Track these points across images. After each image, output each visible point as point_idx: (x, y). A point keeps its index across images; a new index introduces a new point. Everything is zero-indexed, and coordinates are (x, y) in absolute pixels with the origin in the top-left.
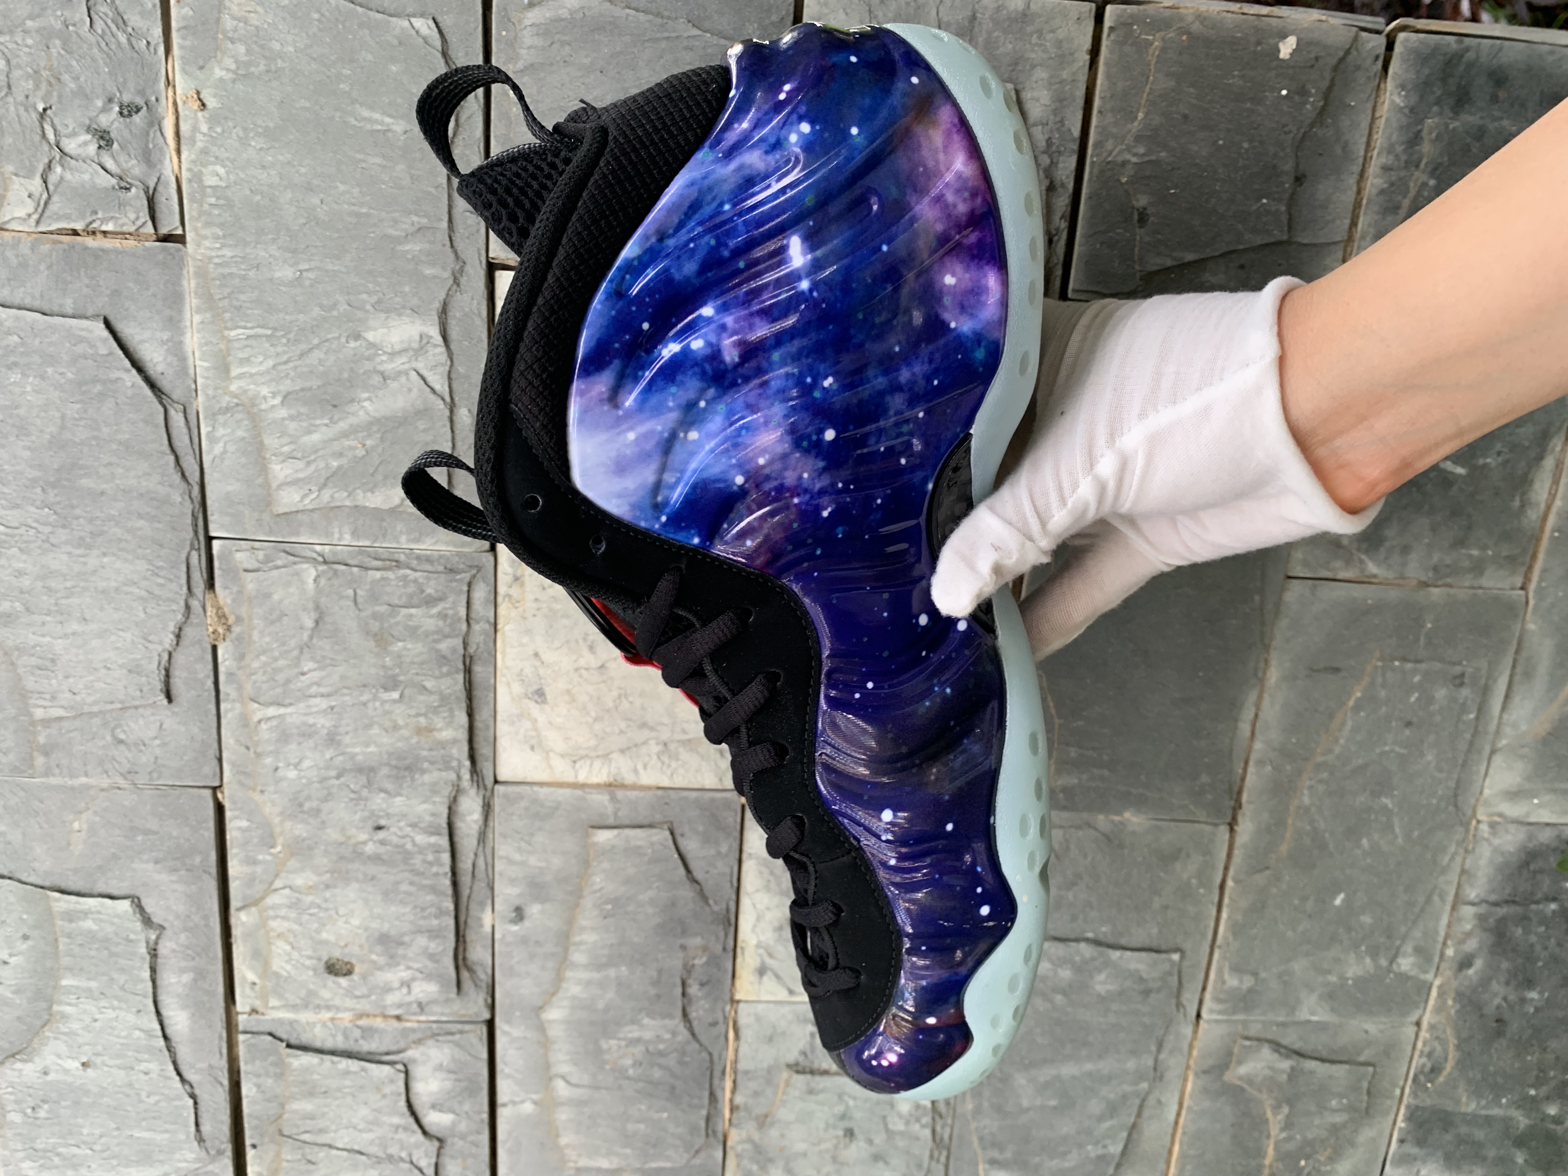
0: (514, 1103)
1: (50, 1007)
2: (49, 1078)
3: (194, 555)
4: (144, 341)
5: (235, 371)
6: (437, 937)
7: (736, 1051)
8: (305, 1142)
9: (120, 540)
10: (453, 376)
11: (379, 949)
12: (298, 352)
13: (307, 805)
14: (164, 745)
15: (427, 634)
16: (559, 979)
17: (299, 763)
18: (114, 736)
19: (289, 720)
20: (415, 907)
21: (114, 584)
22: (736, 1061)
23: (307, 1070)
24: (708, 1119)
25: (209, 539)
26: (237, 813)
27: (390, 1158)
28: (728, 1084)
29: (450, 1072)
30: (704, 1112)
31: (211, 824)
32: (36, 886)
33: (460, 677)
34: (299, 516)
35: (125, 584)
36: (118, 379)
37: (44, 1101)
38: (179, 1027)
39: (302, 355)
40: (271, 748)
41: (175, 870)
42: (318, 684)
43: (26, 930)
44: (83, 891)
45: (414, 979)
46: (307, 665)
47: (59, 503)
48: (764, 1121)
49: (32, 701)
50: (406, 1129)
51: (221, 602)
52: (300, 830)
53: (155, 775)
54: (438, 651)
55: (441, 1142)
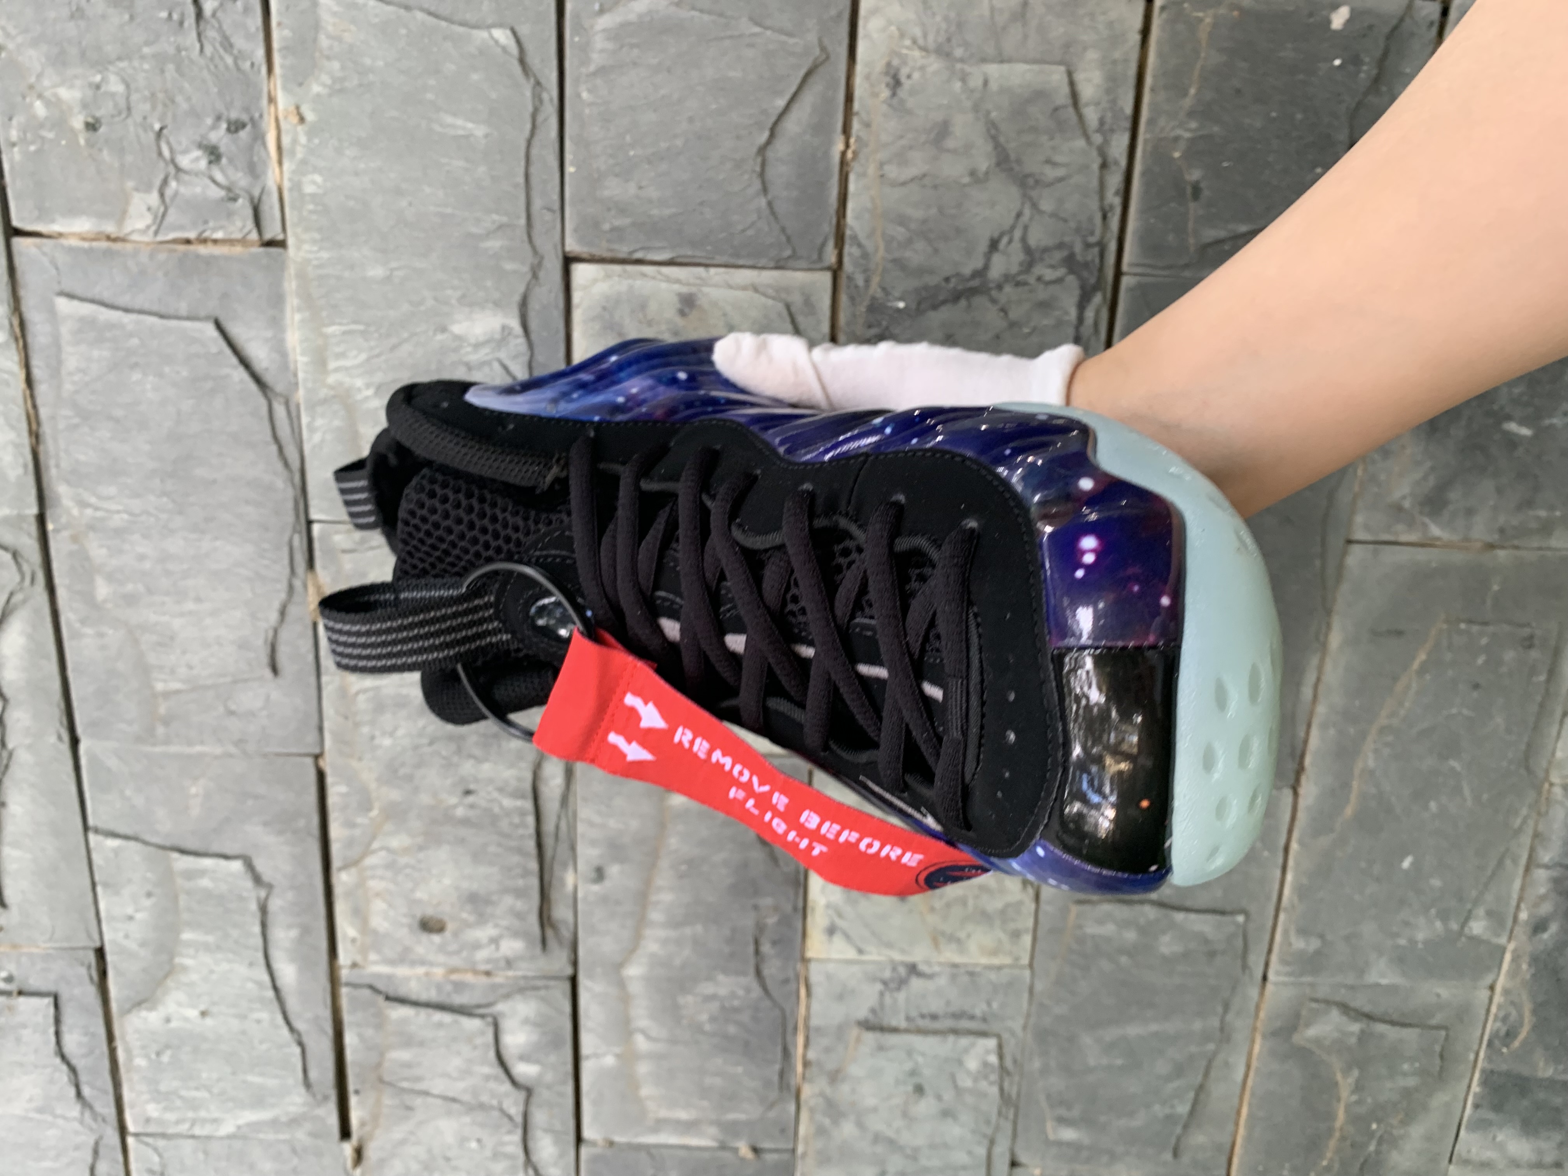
0: (596, 1056)
1: (172, 960)
2: (171, 1025)
3: (296, 538)
4: (249, 340)
5: (332, 365)
6: (523, 896)
7: (808, 1007)
8: (403, 1090)
9: (230, 525)
10: (532, 364)
11: (468, 907)
12: (389, 346)
13: (401, 772)
14: (271, 715)
16: (637, 938)
17: (393, 732)
18: (226, 708)
19: (384, 691)
20: (503, 868)
21: (225, 566)
22: (807, 1018)
23: (404, 1021)
24: (782, 1074)
25: (309, 523)
26: (337, 779)
27: (482, 1107)
28: (800, 1040)
29: (536, 1025)
30: (777, 1067)
31: (313, 789)
32: (158, 846)
35: (234, 566)
36: (227, 375)
37: (167, 1046)
38: (288, 979)
39: (394, 348)
40: (368, 718)
41: (283, 833)
43: (149, 888)
44: (202, 851)
45: (501, 936)
47: (176, 491)
48: (835, 1077)
49: (154, 675)
50: (496, 1078)
51: (321, 581)
52: (395, 795)
53: (263, 744)
55: (529, 1092)
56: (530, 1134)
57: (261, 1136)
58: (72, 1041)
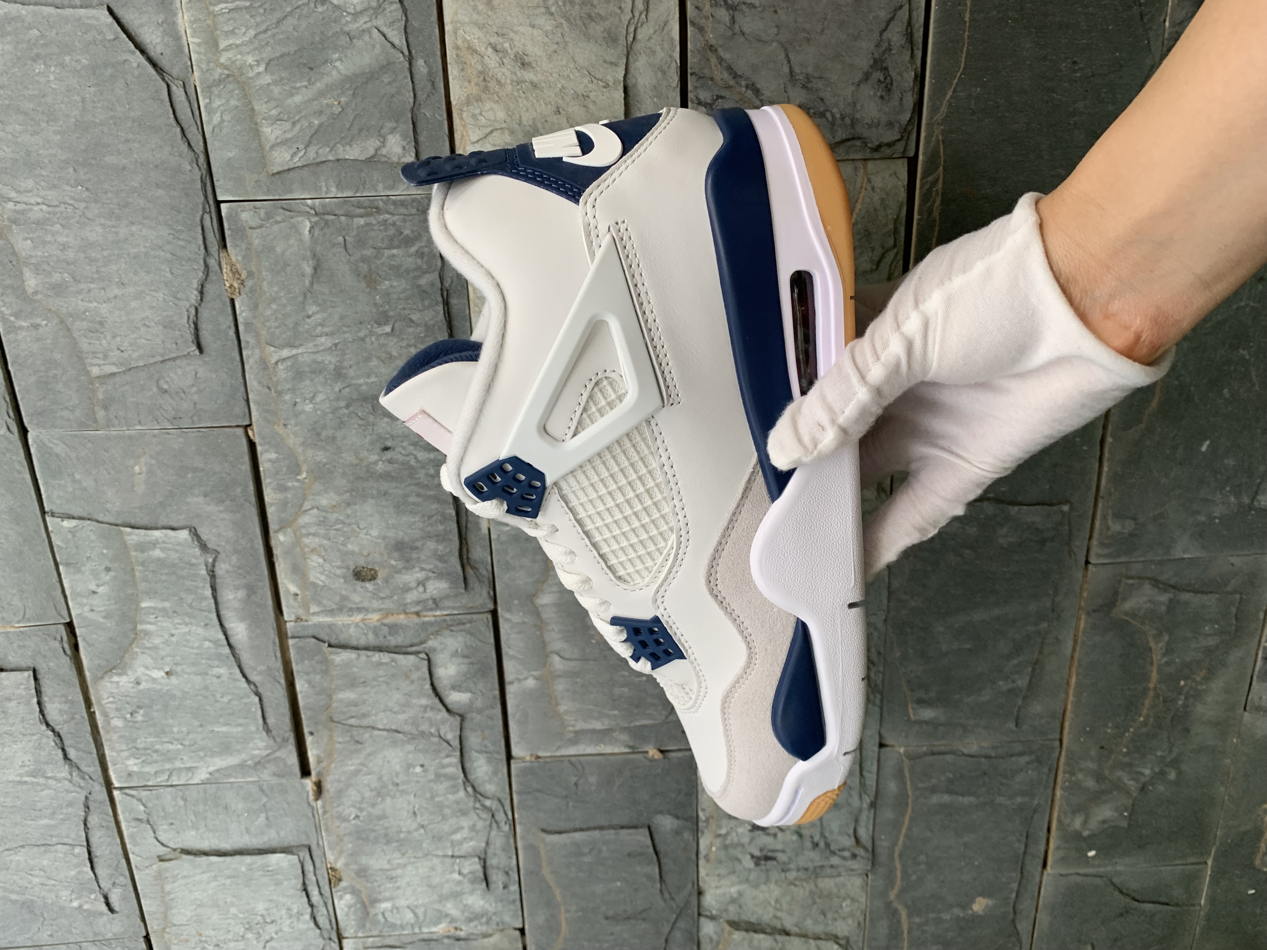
0: (519, 680)
1: (136, 627)
2: (141, 687)
3: (207, 217)
4: (141, 25)
5: (223, 44)
6: (444, 540)
8: (351, 726)
9: (143, 209)
10: (409, 31)
11: (396, 555)
12: (274, 21)
13: (324, 434)
14: (199, 391)
15: (408, 271)
16: (546, 570)
17: (313, 397)
18: (160, 388)
19: (301, 359)
20: (423, 516)
21: (143, 250)
23: (348, 664)
25: (218, 203)
26: (267, 447)
27: (422, 734)
29: (464, 656)
31: (246, 459)
32: (111, 524)
33: (440, 308)
34: (291, 173)
35: (153, 249)
36: (125, 61)
37: (139, 707)
38: (240, 637)
39: (279, 22)
40: (288, 386)
41: (223, 501)
42: (322, 325)
43: (108, 564)
44: (150, 525)
45: (427, 579)
46: (312, 309)
47: (89, 180)
49: (89, 361)
50: (432, 709)
51: (234, 259)
52: (321, 456)
53: (195, 418)
54: (419, 286)
55: (462, 717)
56: (466, 756)
57: (232, 780)
58: (53, 710)
